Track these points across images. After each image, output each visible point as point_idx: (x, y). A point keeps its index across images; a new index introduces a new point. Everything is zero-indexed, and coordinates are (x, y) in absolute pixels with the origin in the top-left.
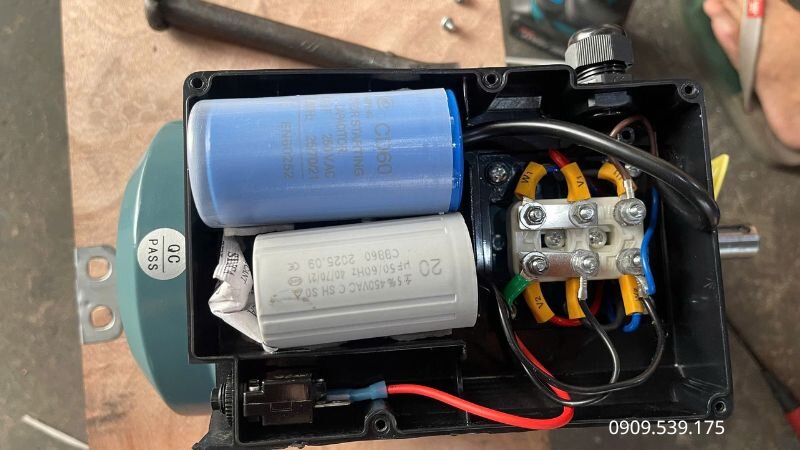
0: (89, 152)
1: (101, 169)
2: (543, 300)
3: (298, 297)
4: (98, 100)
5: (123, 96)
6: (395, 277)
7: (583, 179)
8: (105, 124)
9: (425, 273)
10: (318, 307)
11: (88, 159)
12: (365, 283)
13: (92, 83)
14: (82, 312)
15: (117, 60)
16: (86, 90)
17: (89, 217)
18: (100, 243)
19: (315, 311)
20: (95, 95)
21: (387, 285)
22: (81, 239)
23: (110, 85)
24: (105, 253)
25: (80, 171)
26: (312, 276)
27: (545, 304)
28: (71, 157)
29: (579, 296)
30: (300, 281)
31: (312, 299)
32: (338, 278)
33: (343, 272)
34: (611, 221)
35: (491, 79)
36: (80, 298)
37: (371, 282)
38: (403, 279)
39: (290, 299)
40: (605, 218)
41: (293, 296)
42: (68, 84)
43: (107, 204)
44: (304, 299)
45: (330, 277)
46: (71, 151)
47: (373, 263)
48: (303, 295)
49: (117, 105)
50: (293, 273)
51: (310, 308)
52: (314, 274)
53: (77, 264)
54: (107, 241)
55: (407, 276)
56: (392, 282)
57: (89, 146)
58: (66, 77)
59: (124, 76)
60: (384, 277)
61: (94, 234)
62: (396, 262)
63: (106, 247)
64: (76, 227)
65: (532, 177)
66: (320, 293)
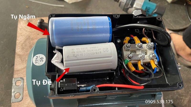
0: (20, 56)
1: (22, 60)
2: (132, 66)
3: (74, 56)
4: (24, 45)
5: (30, 44)
6: (97, 52)
7: (138, 39)
8: (25, 50)
9: (104, 51)
10: (79, 59)
11: (20, 57)
12: (90, 53)
13: (23, 41)
14: (13, 94)
15: (29, 36)
16: (21, 43)
17: (18, 71)
18: (20, 77)
19: (78, 60)
20: (23, 44)
21: (95, 54)
22: (15, 76)
23: (27, 42)
24: (21, 79)
25: (17, 60)
26: (77, 52)
27: (133, 67)
28: (15, 57)
29: (141, 64)
30: (74, 52)
31: (77, 56)
32: (84, 52)
33: (85, 51)
34: (146, 49)
35: (116, 16)
36: (13, 91)
37: (92, 53)
38: (99, 52)
39: (72, 56)
40: (145, 48)
41: (73, 55)
42: (17, 41)
43: (23, 68)
44: (75, 57)
45: (82, 52)
46: (16, 56)
47: (92, 49)
48: (75, 55)
49: (28, 46)
50: (73, 51)
51: (77, 59)
52: (78, 51)
53: (13, 82)
54: (22, 76)
55: (100, 52)
56: (97, 53)
57: (20, 54)
58: (17, 40)
59: (31, 40)
60: (95, 52)
61: (18, 75)
62: (97, 49)
63: (21, 78)
64: (14, 73)
65: (127, 39)
66: (79, 55)
